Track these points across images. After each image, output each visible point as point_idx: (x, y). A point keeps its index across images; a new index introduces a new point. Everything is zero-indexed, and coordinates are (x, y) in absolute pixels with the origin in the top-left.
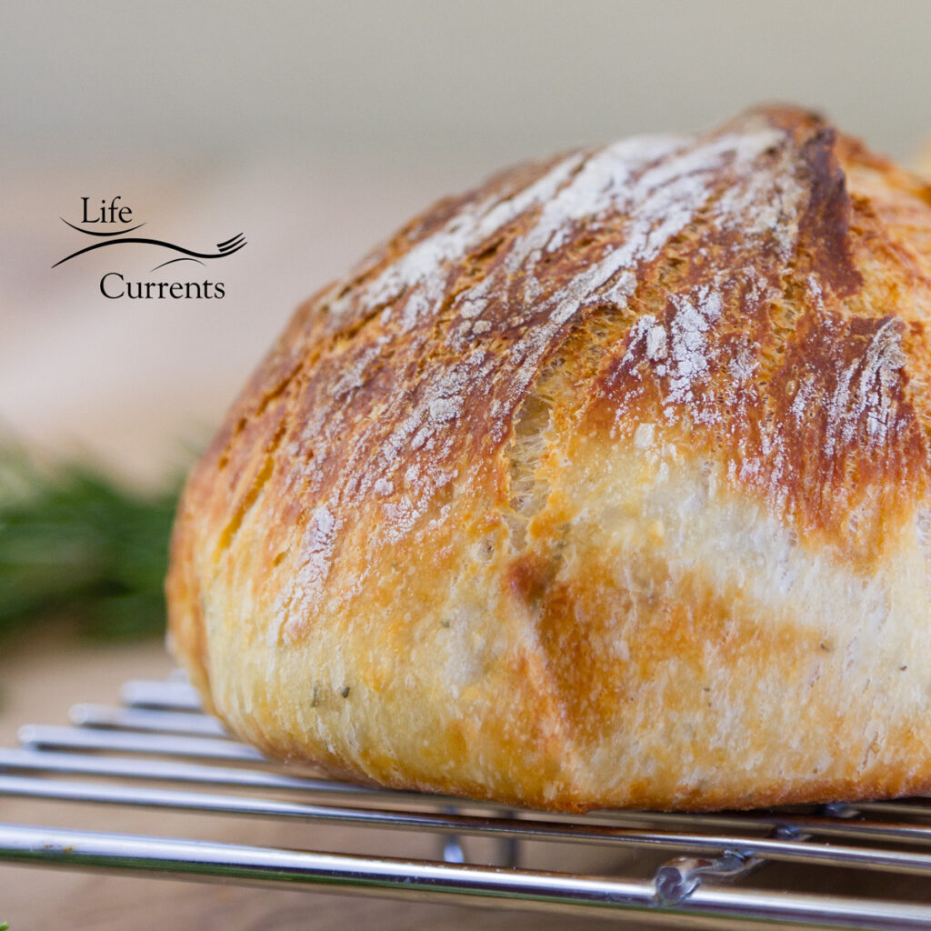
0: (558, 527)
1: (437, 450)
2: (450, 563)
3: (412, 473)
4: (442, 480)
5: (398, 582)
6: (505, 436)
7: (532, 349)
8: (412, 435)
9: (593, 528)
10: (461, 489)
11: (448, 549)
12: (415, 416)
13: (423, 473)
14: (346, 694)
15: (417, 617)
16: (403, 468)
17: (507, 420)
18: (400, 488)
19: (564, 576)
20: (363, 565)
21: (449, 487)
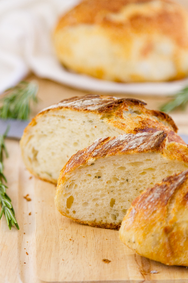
0: (174, 223)
1: (155, 203)
2: (154, 225)
3: (150, 207)
4: (155, 209)
5: (145, 226)
6: (167, 204)
7: (173, 186)
8: (151, 199)
9: (180, 224)
10: (158, 212)
11: (154, 223)
12: (152, 195)
13: (152, 207)
14: (134, 242)
15: (148, 233)
16: (148, 205)
17: (168, 201)
18: (147, 209)
19: (174, 231)
20: (140, 222)
21: (156, 211)
